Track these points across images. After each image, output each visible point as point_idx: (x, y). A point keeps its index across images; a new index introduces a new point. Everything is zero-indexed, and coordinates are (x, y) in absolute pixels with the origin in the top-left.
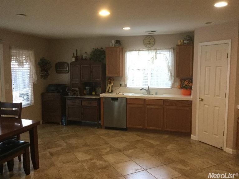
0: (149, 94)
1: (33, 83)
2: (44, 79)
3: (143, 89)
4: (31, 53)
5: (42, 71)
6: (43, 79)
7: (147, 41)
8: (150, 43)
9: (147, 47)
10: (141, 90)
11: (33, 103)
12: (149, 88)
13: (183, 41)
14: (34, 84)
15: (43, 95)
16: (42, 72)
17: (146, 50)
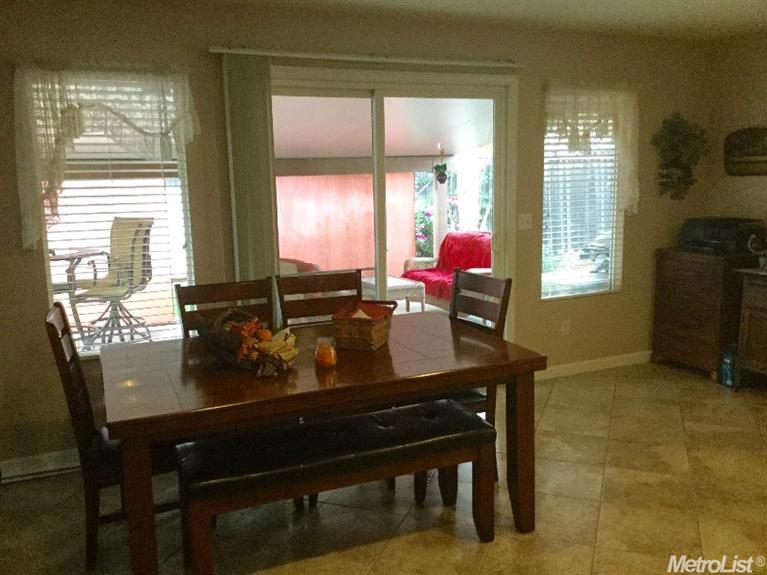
1: (626, 211)
2: (674, 197)
4: (623, 102)
5: (666, 166)
6: (668, 196)
11: (619, 283)
14: (626, 216)
15: (661, 256)
16: (665, 172)
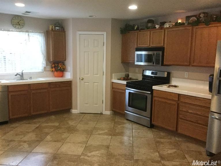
0: (23, 79)
3: (17, 74)
7: (16, 21)
8: (19, 24)
9: (17, 27)
10: (16, 75)
12: (22, 74)
13: (55, 27)
17: (17, 31)
